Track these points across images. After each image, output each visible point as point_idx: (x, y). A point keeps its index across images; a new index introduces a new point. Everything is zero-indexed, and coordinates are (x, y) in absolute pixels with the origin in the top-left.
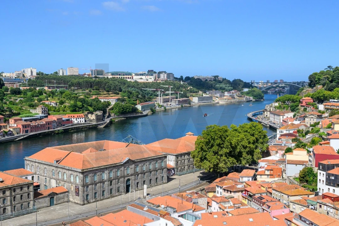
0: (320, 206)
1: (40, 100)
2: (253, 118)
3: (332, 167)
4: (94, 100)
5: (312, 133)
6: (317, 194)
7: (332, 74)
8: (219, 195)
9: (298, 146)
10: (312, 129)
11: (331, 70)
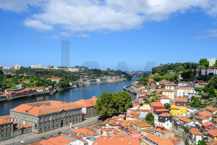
0: (156, 132)
1: (21, 80)
2: (126, 89)
3: (161, 113)
4: (48, 80)
5: (153, 96)
6: (154, 126)
7: (163, 68)
8: (107, 127)
9: (146, 103)
10: (153, 94)
11: (162, 66)
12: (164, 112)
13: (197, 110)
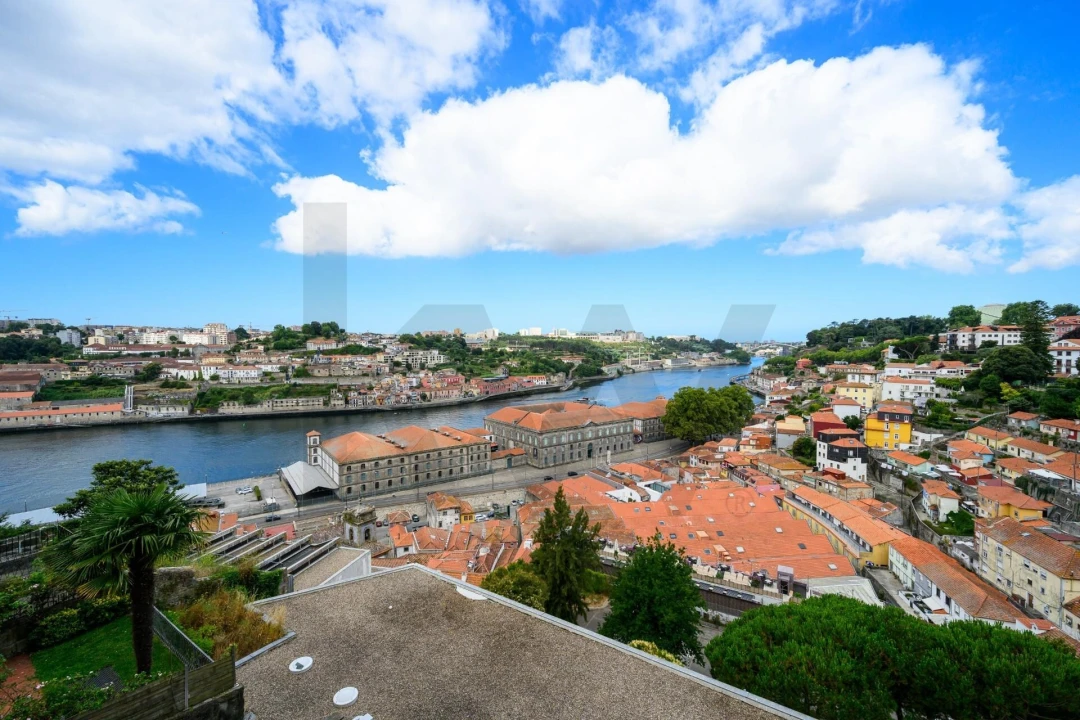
0: (820, 484)
1: (501, 361)
2: (737, 382)
3: (836, 437)
4: (556, 361)
5: (810, 399)
6: (816, 469)
7: (837, 331)
8: (693, 466)
9: (791, 414)
10: (811, 395)
11: (837, 327)
12: (845, 436)
13: (945, 435)
